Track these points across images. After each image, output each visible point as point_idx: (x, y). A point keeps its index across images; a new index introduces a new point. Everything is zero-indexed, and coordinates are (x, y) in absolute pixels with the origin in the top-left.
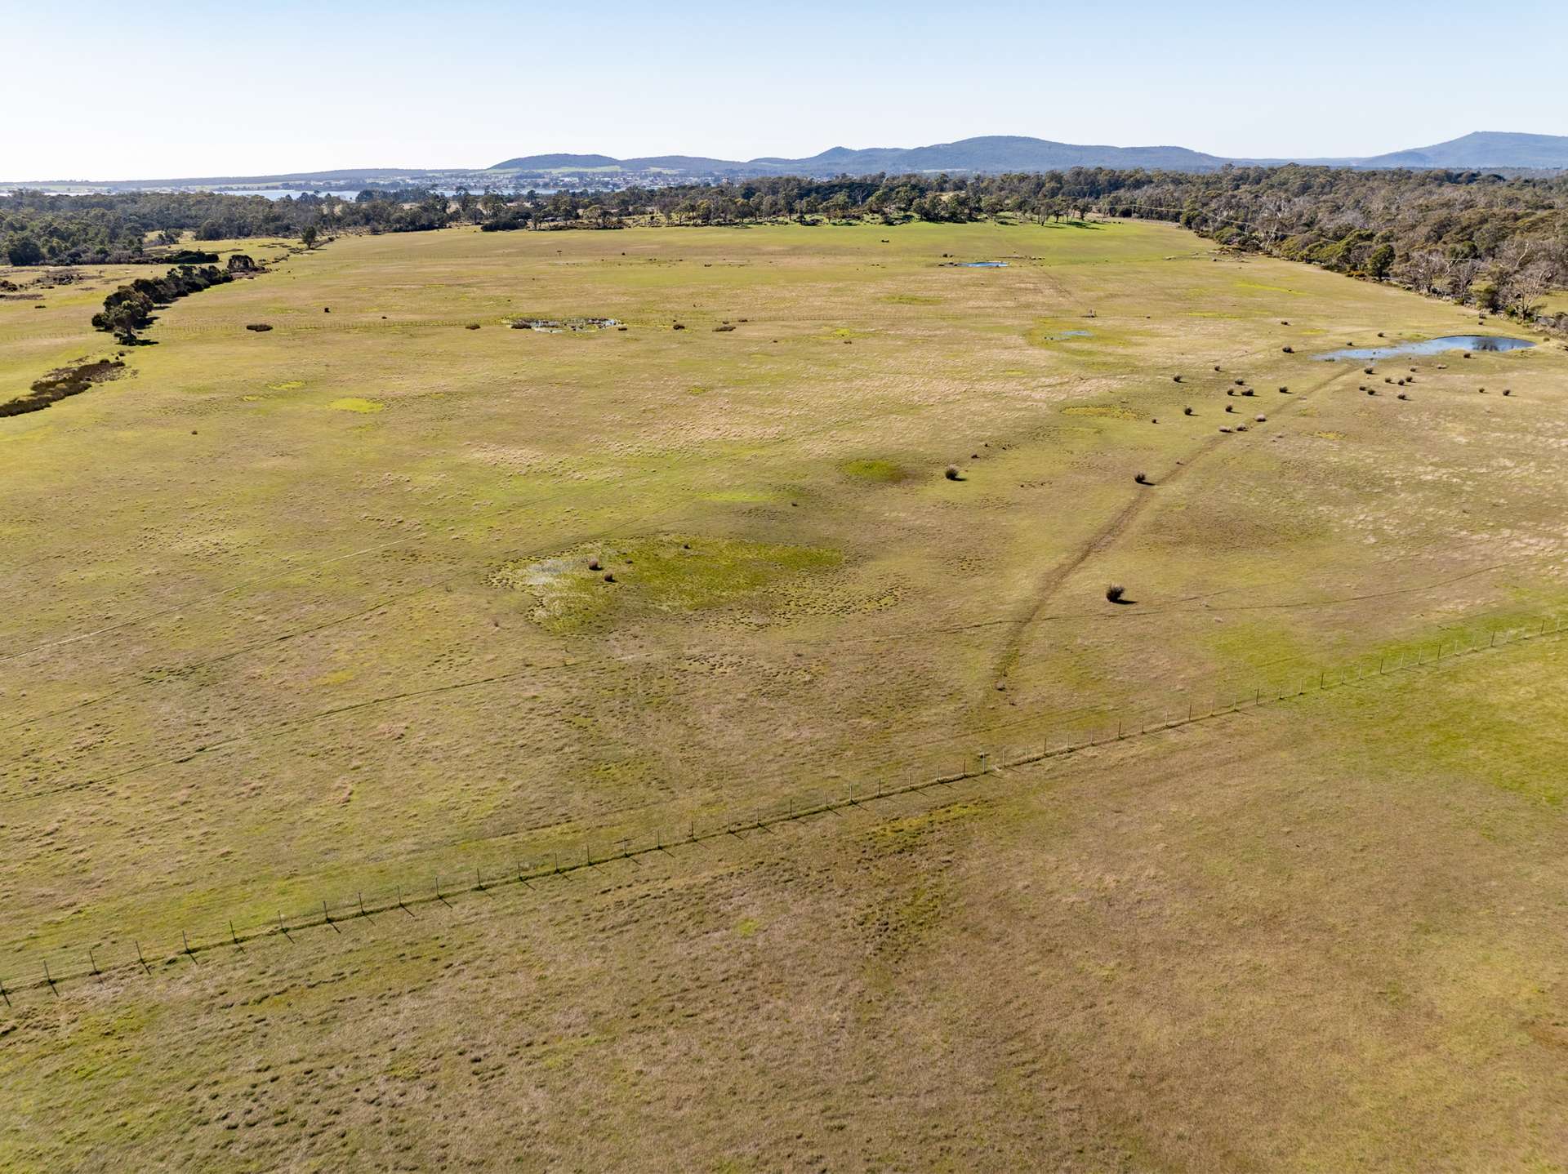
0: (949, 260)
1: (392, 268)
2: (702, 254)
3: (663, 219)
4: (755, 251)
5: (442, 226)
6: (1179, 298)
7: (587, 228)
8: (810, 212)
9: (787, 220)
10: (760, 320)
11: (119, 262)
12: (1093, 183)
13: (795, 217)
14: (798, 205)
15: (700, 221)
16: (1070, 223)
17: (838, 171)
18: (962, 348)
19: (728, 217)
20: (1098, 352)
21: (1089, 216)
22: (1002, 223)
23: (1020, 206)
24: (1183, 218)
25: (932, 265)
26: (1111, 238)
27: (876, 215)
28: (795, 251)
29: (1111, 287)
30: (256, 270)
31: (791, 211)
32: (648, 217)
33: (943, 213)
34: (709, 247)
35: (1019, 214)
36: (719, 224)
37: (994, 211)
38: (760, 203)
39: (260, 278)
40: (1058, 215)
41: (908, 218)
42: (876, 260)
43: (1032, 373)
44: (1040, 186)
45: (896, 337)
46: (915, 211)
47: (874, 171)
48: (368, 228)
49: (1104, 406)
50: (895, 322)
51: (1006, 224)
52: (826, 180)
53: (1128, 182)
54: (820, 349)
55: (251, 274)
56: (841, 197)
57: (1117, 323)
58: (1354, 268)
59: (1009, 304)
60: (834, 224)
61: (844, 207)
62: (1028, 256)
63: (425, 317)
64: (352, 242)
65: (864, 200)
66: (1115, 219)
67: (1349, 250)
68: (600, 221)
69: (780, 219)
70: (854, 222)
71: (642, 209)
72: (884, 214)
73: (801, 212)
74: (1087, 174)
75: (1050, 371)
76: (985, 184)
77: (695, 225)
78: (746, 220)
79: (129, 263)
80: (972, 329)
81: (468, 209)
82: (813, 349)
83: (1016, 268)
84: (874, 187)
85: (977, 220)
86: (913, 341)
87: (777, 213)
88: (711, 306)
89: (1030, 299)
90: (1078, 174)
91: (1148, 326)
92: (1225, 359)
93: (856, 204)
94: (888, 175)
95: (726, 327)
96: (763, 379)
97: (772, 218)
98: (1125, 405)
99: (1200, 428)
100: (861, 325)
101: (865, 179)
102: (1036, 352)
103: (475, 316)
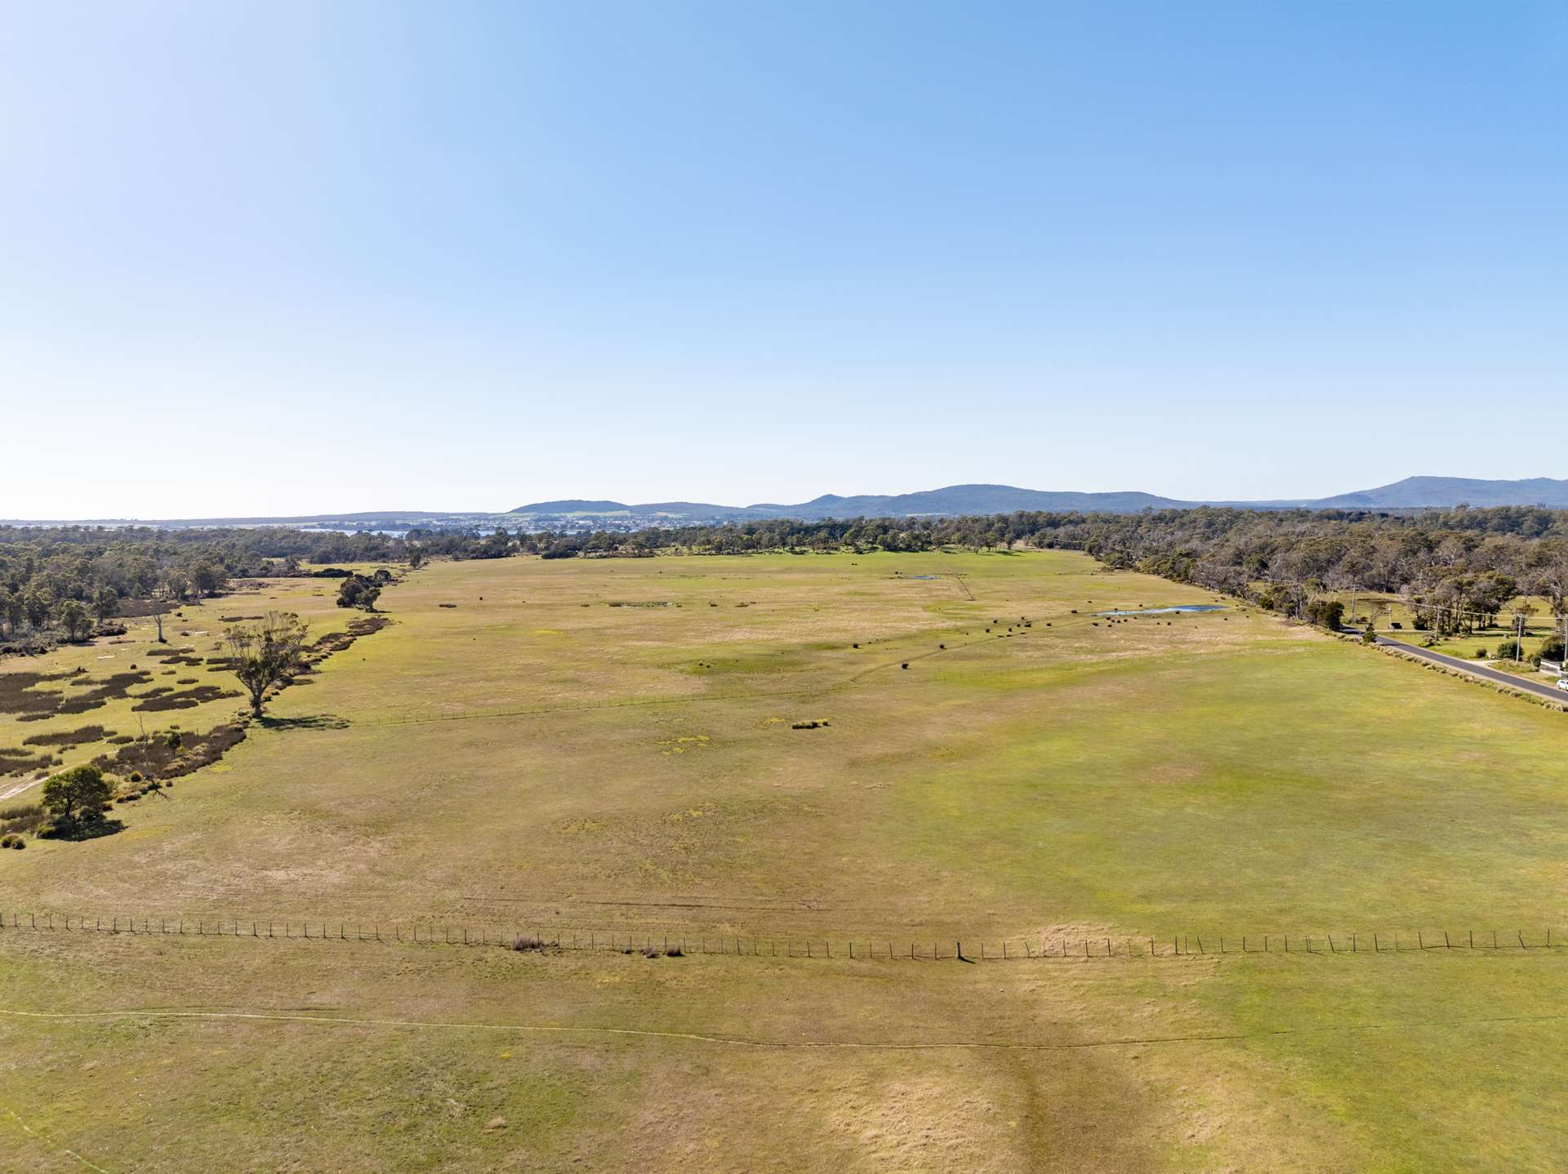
0: (898, 575)
1: (494, 580)
2: (719, 573)
3: (685, 550)
4: (757, 570)
5: (508, 555)
6: (1039, 593)
7: (625, 556)
8: (799, 545)
9: (781, 551)
10: (764, 602)
11: (278, 576)
12: (1034, 523)
13: (787, 548)
14: (789, 540)
15: (714, 552)
16: (999, 552)
17: (827, 515)
18: (883, 612)
19: (736, 549)
20: (962, 614)
21: (1017, 546)
22: (946, 552)
23: (963, 540)
24: (1087, 547)
25: (885, 578)
27: (850, 547)
28: (788, 570)
29: (998, 588)
30: (392, 579)
31: (784, 545)
32: (673, 549)
33: (901, 545)
34: (724, 568)
35: (960, 546)
36: (728, 554)
37: (940, 543)
38: (761, 538)
39: (404, 584)
40: (988, 546)
41: (874, 549)
42: (847, 576)
43: (917, 620)
44: (990, 525)
45: (847, 608)
46: (880, 544)
47: (857, 515)
48: (448, 556)
49: (947, 630)
50: (846, 603)
51: (950, 552)
52: (815, 522)
53: (1061, 522)
54: (799, 613)
55: (397, 582)
56: (823, 534)
57: (985, 603)
58: (1179, 576)
59: (925, 595)
60: (817, 553)
61: (825, 541)
62: (958, 574)
63: (551, 602)
64: (439, 566)
65: (842, 536)
66: (1040, 550)
67: (1174, 563)
68: (636, 552)
69: (776, 550)
70: (832, 552)
71: (667, 543)
72: (856, 546)
73: (792, 545)
74: (1029, 517)
75: (927, 619)
77: (710, 554)
78: (750, 551)
79: (290, 576)
80: (893, 605)
81: (527, 543)
82: (795, 613)
83: (944, 579)
84: (851, 526)
85: (927, 550)
86: (856, 610)
87: (773, 545)
88: (732, 596)
89: (940, 593)
90: (1021, 516)
91: (1003, 604)
92: (1029, 616)
93: (836, 539)
94: (867, 518)
95: (742, 605)
96: (767, 622)
97: (770, 549)
98: (958, 630)
99: (989, 635)
100: (827, 604)
101: (848, 521)
102: (926, 615)
103: (584, 602)
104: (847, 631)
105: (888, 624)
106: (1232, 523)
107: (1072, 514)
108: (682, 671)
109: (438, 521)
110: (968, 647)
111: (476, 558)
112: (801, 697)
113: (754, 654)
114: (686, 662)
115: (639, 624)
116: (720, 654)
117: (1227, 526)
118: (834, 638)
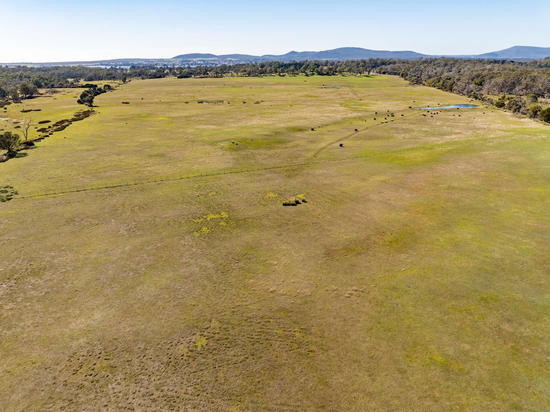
0: (324, 86)
1: (153, 89)
2: (249, 85)
3: (235, 74)
4: (265, 84)
5: (164, 77)
6: (389, 96)
7: (211, 77)
8: (282, 72)
9: (275, 75)
10: (267, 101)
11: (67, 87)
12: (376, 63)
13: (277, 74)
14: (278, 70)
15: (247, 75)
16: (365, 76)
17: (292, 59)
18: (322, 107)
19: (256, 74)
20: (358, 108)
21: (371, 73)
22: (343, 76)
23: (349, 71)
24: (400, 74)
25: (319, 88)
26: (376, 80)
27: (303, 73)
28: (278, 84)
29: (370, 93)
30: (112, 89)
31: (276, 72)
32: (230, 74)
33: (324, 73)
34: (250, 83)
35: (348, 73)
36: (253, 76)
37: (340, 72)
38: (266, 69)
39: (114, 91)
40: (361, 73)
41: (313, 74)
42: (303, 86)
43: (339, 112)
44: (359, 64)
45: (305, 105)
46: (316, 72)
47: (304, 59)
48: (140, 77)
49: (355, 118)
50: (304, 102)
51: (344, 76)
52: (288, 62)
53: (387, 63)
54: (283, 107)
55: (111, 90)
56: (292, 68)
57: (367, 102)
58: (445, 88)
59: (338, 97)
60: (290, 76)
61: (293, 71)
62: (349, 86)
63: (172, 101)
64: (136, 82)
65: (300, 68)
66: (381, 75)
67: (444, 83)
68: (215, 75)
69: (273, 75)
70: (296, 75)
71: (228, 71)
72: (306, 73)
73: (279, 72)
74: (374, 60)
75: (343, 112)
76: (340, 64)
77: (246, 76)
78: (262, 75)
79: (70, 88)
80: (326, 103)
81: (172, 72)
82: (281, 107)
83: (344, 89)
84: (303, 64)
85: (335, 75)
86: (309, 106)
87: (272, 72)
88: (253, 98)
89: (345, 96)
90: (371, 60)
91: (375, 102)
92: (391, 109)
93: (297, 70)
94: (309, 60)
95: (258, 103)
96: (268, 113)
97: (270, 74)
98: (360, 118)
99: (376, 122)
100: (295, 102)
101: (301, 62)
102: (342, 108)
103: (186, 100)
104: (306, 118)
105: (326, 115)
106: (454, 64)
107: (391, 59)
108: (222, 148)
109: (145, 62)
110: (369, 130)
111: (151, 78)
112: (286, 171)
113: (262, 135)
114: (225, 141)
115: (208, 114)
116: (244, 134)
117: (453, 65)
118: (301, 123)
